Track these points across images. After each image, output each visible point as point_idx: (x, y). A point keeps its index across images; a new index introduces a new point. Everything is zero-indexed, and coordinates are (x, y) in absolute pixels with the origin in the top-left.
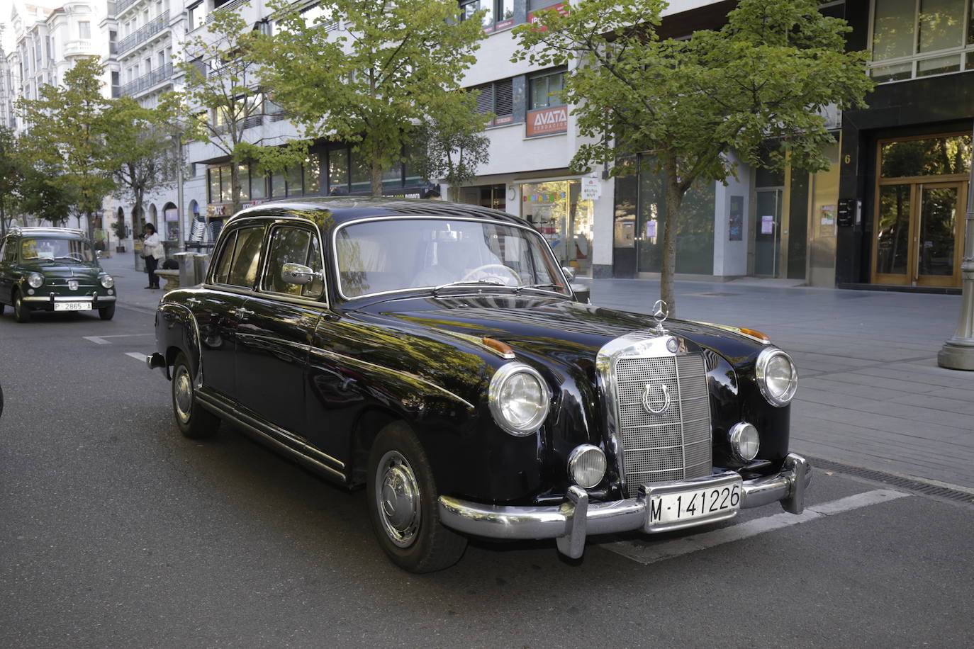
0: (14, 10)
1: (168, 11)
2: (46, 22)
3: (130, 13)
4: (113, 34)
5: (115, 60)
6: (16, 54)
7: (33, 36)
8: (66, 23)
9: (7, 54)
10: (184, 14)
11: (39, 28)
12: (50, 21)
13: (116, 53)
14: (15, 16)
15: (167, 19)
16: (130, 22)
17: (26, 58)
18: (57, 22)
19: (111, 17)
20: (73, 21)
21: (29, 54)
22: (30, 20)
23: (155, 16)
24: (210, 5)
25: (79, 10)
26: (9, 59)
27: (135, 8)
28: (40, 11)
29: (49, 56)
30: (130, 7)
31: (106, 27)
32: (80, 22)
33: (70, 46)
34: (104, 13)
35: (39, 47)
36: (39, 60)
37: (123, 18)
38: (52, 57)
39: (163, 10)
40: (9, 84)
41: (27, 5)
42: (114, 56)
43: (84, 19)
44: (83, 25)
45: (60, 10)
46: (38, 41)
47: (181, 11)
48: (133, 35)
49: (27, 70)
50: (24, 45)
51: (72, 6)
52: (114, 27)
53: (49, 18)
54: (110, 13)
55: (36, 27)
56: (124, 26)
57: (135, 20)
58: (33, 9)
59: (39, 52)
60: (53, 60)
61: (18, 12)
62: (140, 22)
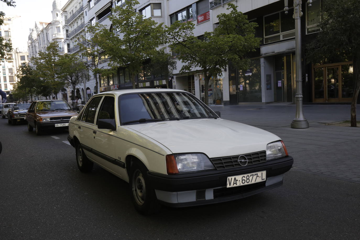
0: (36, 24)
1: (84, 22)
2: (46, 28)
3: (72, 23)
4: (67, 31)
5: (68, 39)
6: (37, 40)
7: (42, 33)
8: (52, 28)
9: (34, 40)
10: (89, 22)
11: (44, 30)
12: (47, 28)
13: (68, 37)
14: (36, 26)
15: (84, 25)
16: (72, 26)
17: (40, 41)
18: (49, 28)
19: (66, 25)
20: (54, 27)
21: (41, 39)
22: (41, 28)
23: (80, 24)
24: (97, 19)
25: (56, 23)
26: (35, 41)
27: (74, 21)
28: (44, 24)
29: (47, 39)
30: (72, 21)
31: (65, 29)
32: (57, 27)
33: (54, 35)
34: (64, 23)
35: (44, 37)
36: (44, 41)
37: (70, 25)
38: (48, 40)
39: (83, 22)
40: (35, 50)
41: (40, 22)
42: (68, 38)
43: (58, 26)
44: (58, 28)
45: (50, 24)
46: (43, 35)
47: (88, 22)
48: (73, 31)
49: (40, 45)
50: (39, 36)
51: (54, 22)
52: (67, 28)
53: (47, 26)
54: (66, 23)
55: (43, 30)
56: (70, 28)
57: (74, 25)
58: (41, 23)
59: (44, 38)
60: (49, 41)
61: (37, 25)
62: (76, 26)
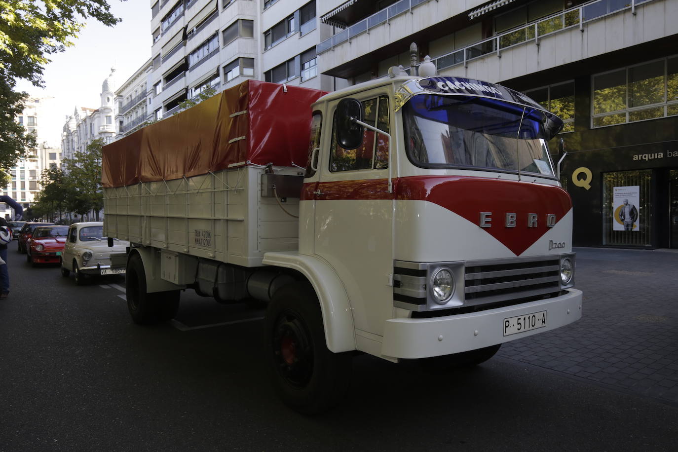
0: (76, 110)
1: (146, 112)
2: (90, 116)
3: (129, 112)
4: (121, 123)
5: (122, 135)
6: (76, 132)
7: (84, 123)
8: (99, 117)
9: (72, 131)
10: (153, 113)
11: (87, 119)
12: (92, 116)
13: (123, 131)
14: (76, 113)
15: (146, 116)
16: (129, 117)
17: (80, 133)
18: (95, 116)
19: (120, 114)
20: (103, 116)
21: (82, 132)
22: (82, 115)
23: (141, 114)
24: (164, 110)
25: (106, 111)
26: (73, 134)
27: (131, 110)
28: (88, 111)
29: (91, 132)
30: (129, 110)
31: (118, 119)
32: (106, 117)
33: (101, 128)
34: (117, 112)
35: (86, 128)
36: (86, 135)
37: (126, 115)
38: (93, 133)
39: (145, 112)
40: (72, 146)
41: (82, 108)
42: (121, 133)
43: (109, 115)
44: (108, 117)
45: (97, 111)
46: (86, 126)
47: (152, 112)
48: (130, 123)
49: (80, 139)
50: (80, 127)
51: (103, 108)
52: (121, 119)
53: (92, 114)
54: (120, 112)
55: (86, 119)
56: (126, 119)
57: (132, 116)
58: (84, 109)
59: (86, 131)
60: (93, 135)
61: (78, 111)
62: (134, 117)
